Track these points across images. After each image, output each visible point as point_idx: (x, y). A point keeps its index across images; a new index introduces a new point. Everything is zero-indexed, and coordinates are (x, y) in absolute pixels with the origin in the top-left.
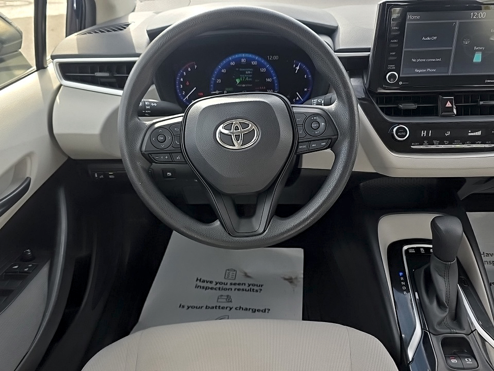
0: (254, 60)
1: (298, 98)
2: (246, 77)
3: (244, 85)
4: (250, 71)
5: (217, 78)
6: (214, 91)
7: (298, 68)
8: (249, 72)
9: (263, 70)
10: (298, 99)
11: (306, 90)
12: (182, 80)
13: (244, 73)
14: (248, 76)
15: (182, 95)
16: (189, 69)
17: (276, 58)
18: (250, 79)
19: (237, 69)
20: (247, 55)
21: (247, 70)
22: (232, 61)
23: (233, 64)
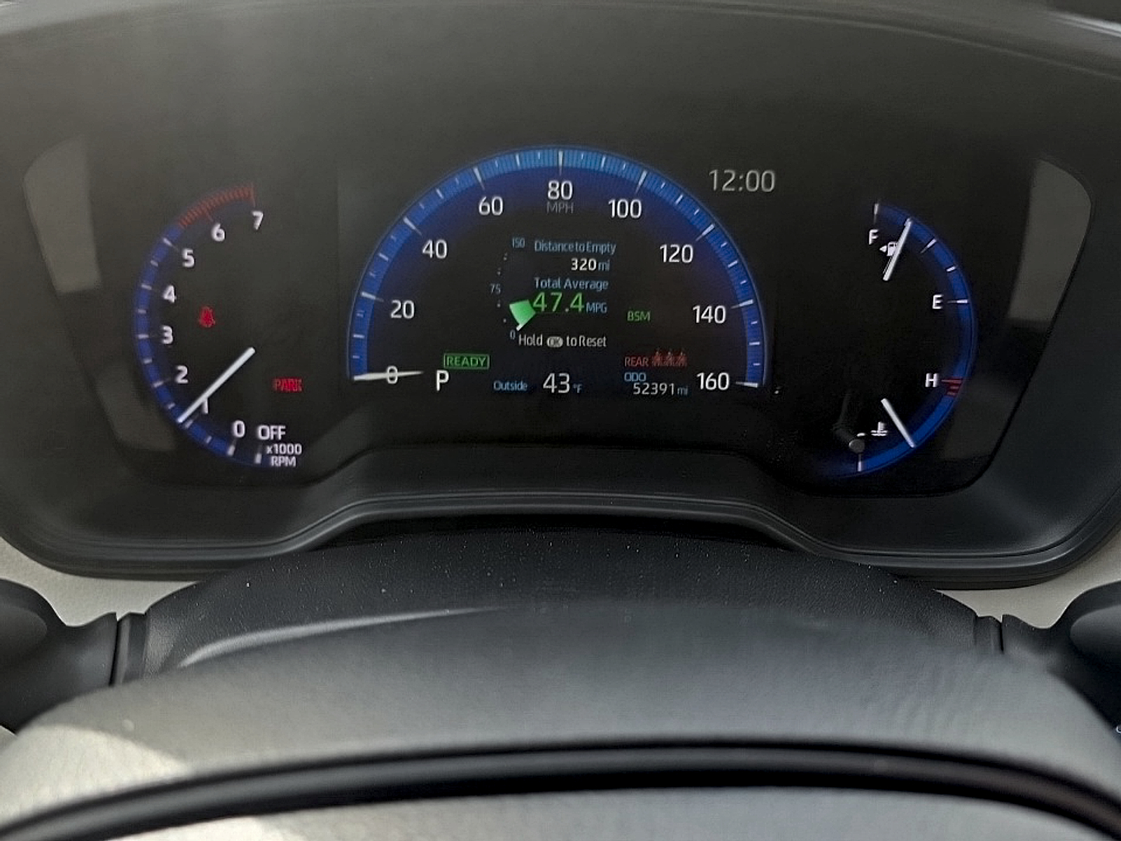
0: (626, 189)
1: (880, 425)
2: (569, 294)
3: (555, 342)
4: (600, 258)
5: (390, 291)
6: (370, 371)
7: (893, 251)
8: (591, 264)
9: (678, 254)
10: (880, 431)
11: (932, 380)
12: (170, 295)
13: (558, 266)
14: (583, 284)
15: (172, 386)
16: (218, 234)
17: (762, 181)
18: (595, 307)
19: (520, 243)
20: (581, 159)
21: (580, 247)
22: (491, 188)
23: (490, 207)
